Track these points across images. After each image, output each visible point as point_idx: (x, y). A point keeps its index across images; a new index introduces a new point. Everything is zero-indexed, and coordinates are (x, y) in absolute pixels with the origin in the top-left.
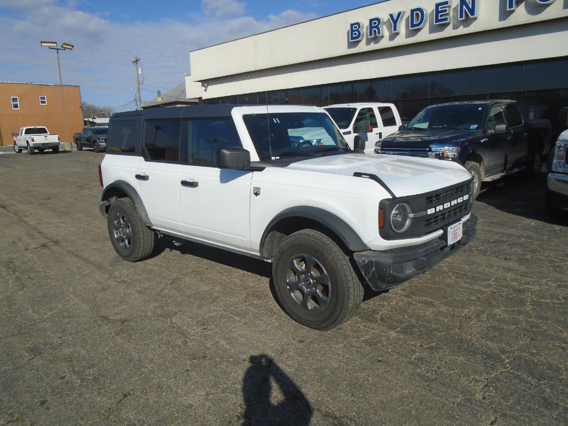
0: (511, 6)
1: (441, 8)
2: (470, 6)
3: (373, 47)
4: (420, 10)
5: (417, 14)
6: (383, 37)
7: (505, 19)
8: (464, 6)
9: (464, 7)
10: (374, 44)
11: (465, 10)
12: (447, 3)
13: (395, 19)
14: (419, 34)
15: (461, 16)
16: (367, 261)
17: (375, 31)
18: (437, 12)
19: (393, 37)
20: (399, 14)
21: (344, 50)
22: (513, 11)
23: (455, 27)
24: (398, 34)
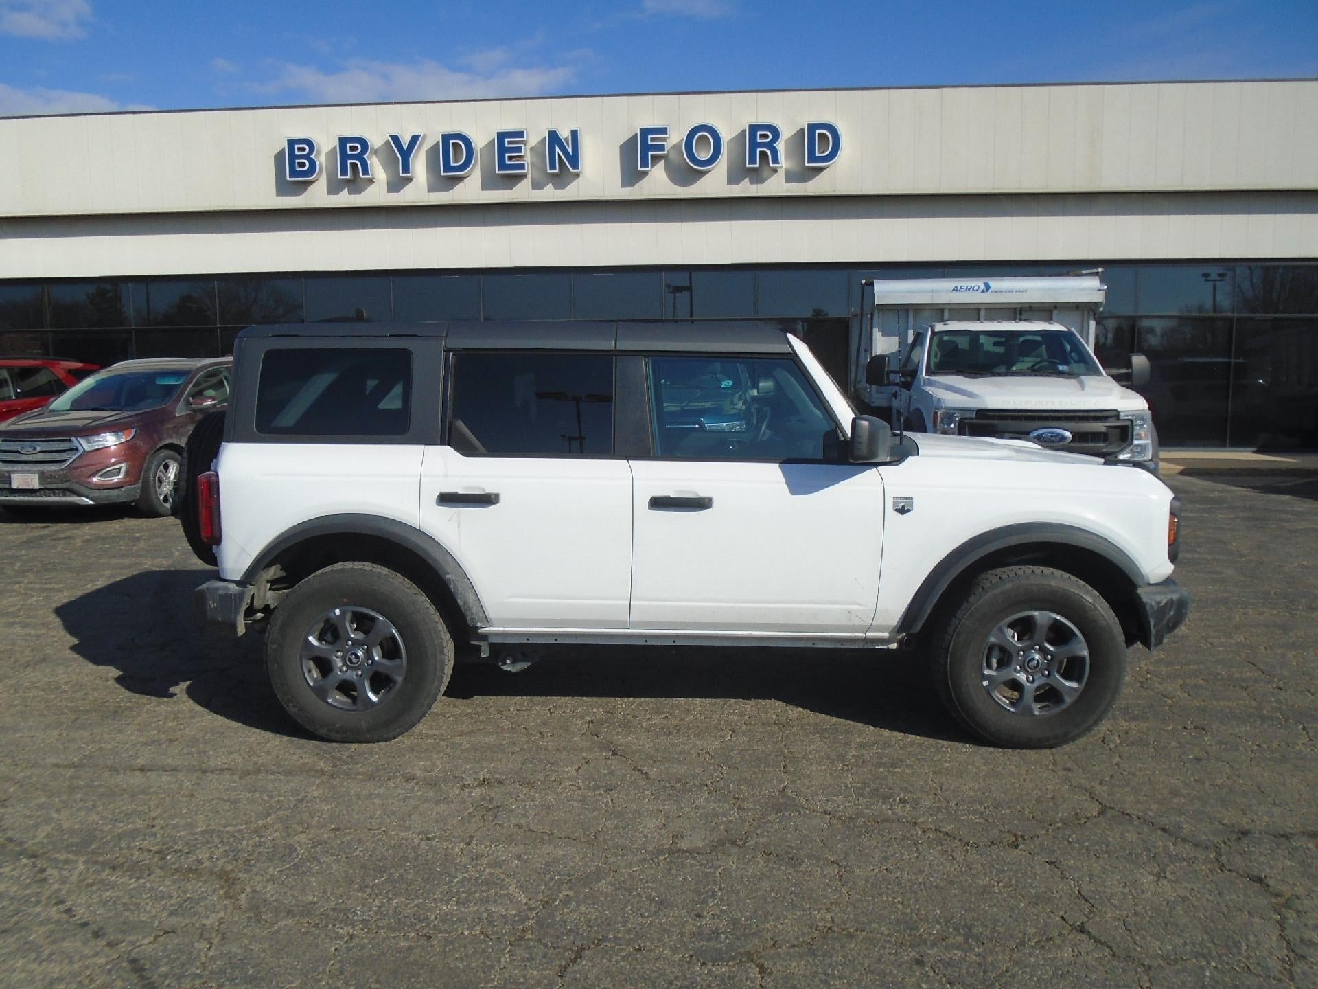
0: (645, 164)
1: (510, 143)
2: (570, 150)
3: (344, 199)
4: (464, 138)
5: (456, 146)
6: (371, 181)
7: (632, 184)
8: (557, 147)
9: (558, 150)
10: (350, 194)
11: (559, 154)
12: (521, 134)
13: (405, 147)
14: (460, 187)
15: (553, 166)
16: (1164, 602)
17: (354, 166)
18: (502, 150)
19: (397, 184)
20: (415, 138)
21: (267, 197)
22: (645, 174)
23: (536, 186)
24: (410, 180)
